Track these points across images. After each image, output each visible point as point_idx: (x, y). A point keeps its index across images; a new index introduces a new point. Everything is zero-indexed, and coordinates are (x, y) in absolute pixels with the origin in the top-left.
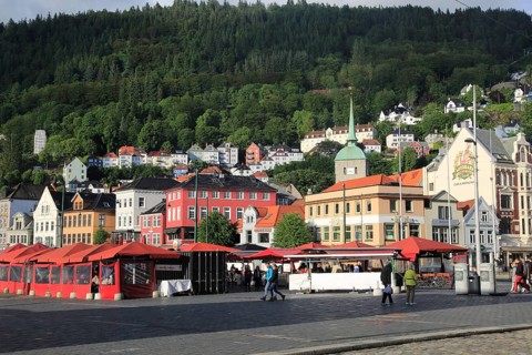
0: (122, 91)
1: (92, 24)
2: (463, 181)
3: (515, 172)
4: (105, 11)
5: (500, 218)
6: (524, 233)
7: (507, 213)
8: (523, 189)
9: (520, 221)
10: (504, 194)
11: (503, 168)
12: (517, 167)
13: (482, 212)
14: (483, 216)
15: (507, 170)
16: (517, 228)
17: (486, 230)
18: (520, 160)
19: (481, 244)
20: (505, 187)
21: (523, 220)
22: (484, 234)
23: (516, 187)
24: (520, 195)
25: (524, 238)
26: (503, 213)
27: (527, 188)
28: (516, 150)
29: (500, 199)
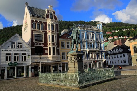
5: (34, 46)
6: (50, 54)
7: (39, 44)
8: (49, 31)
9: (48, 48)
10: (37, 33)
11: (36, 20)
12: (47, 21)
13: (17, 43)
14: (19, 45)
15: (40, 22)
16: (46, 52)
17: (20, 53)
18: (48, 18)
19: (15, 61)
20: (38, 30)
21: (50, 48)
22: (19, 56)
23: (46, 31)
24: (48, 35)
25: (50, 57)
26: (36, 44)
27: (52, 31)
28: (47, 13)
29: (34, 36)
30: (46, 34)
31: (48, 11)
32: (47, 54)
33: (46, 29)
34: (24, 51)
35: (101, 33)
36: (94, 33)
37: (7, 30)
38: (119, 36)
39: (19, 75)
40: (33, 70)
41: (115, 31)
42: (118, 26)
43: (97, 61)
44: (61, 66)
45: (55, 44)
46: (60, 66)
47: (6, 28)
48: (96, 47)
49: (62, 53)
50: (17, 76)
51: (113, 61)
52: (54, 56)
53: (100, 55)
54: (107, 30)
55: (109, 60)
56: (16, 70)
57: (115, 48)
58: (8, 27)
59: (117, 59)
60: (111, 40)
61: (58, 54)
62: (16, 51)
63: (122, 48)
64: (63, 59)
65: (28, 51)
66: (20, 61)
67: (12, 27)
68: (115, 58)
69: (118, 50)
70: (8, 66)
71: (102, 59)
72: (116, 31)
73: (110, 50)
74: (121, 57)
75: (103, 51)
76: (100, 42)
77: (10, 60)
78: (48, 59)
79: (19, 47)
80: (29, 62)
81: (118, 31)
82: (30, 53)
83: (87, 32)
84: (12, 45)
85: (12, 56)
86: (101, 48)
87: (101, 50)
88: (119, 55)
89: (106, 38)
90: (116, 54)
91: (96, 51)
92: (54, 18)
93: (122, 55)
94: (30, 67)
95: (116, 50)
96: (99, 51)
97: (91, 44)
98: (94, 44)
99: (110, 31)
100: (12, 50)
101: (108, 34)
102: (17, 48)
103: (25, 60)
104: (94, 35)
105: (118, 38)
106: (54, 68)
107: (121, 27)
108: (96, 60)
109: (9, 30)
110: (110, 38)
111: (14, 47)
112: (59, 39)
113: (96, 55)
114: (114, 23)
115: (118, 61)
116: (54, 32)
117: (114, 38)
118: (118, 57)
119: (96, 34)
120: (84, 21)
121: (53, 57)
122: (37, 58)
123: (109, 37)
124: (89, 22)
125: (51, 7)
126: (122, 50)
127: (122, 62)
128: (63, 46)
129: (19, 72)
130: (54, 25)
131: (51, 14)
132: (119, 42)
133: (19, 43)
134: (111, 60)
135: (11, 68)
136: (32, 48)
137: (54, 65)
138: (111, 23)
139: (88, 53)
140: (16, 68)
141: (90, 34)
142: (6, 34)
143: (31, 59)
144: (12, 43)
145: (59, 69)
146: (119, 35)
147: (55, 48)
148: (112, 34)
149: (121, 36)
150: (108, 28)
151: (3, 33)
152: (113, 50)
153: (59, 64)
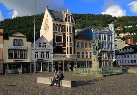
0: (28, 31)
1: (24, 18)
2: (46, 31)
3: (64, 26)
4: (27, 16)
5: (55, 46)
6: (68, 53)
7: (59, 44)
8: (68, 33)
9: (66, 48)
10: (58, 35)
11: (57, 23)
12: (65, 24)
13: (43, 43)
14: (44, 45)
15: (60, 25)
16: (64, 51)
17: (45, 52)
18: (67, 21)
19: (41, 58)
20: (58, 32)
21: (68, 47)
22: (44, 54)
23: (65, 33)
24: (66, 36)
25: (68, 55)
26: (57, 44)
27: (70, 33)
28: (65, 16)
29: (55, 37)
30: (64, 35)
31: (67, 15)
32: (65, 53)
33: (65, 31)
34: (48, 50)
35: (113, 34)
36: (106, 34)
37: (8, 22)
38: (132, 33)
39: (44, 70)
40: (54, 66)
41: (127, 27)
42: (132, 20)
43: (108, 61)
44: (77, 63)
45: (72, 45)
46: (75, 64)
47: (7, 20)
48: (107, 48)
49: (78, 52)
50: (43, 70)
51: (123, 61)
52: (71, 54)
53: (111, 55)
54: (118, 26)
55: (119, 59)
56: (42, 65)
57: (126, 48)
58: (9, 19)
59: (127, 59)
60: (122, 37)
61: (75, 53)
62: (42, 50)
63: (133, 48)
64: (78, 57)
65: (51, 50)
66: (45, 58)
67: (13, 19)
68: (125, 57)
69: (128, 49)
70: (37, 62)
71: (112, 59)
72: (129, 27)
73: (121, 50)
74: (131, 57)
75: (114, 52)
76: (111, 43)
77: (37, 57)
78: (66, 57)
79: (44, 47)
80: (51, 59)
81: (132, 26)
82: (52, 52)
83: (100, 33)
84: (39, 45)
85: (39, 54)
86: (112, 48)
87: (112, 50)
88: (130, 55)
89: (116, 34)
90: (127, 53)
91: (107, 51)
92: (71, 22)
93: (133, 55)
94: (52, 63)
95: (126, 50)
96: (110, 52)
97: (103, 44)
98: (105, 44)
99: (122, 27)
100: (39, 49)
101: (119, 30)
102: (43, 47)
103: (49, 57)
104: (106, 36)
105: (131, 35)
106: (71, 65)
107: (135, 22)
108: (106, 59)
109: (10, 22)
110: (122, 35)
111: (41, 47)
112: (76, 40)
113: (107, 55)
114: (127, 17)
115: (129, 61)
116: (71, 33)
117: (126, 34)
118: (128, 57)
119: (108, 35)
120: (92, 14)
121: (70, 56)
122: (57, 56)
123: (120, 33)
124: (98, 15)
125: (69, 11)
126: (133, 50)
127: (132, 62)
128: (78, 46)
129: (44, 68)
130: (72, 28)
131: (69, 18)
132: (131, 41)
133: (44, 43)
134: (121, 59)
135: (38, 63)
136: (54, 48)
137: (71, 63)
138: (123, 17)
139: (100, 53)
140: (42, 64)
141: (103, 36)
142: (7, 26)
143: (53, 56)
144: (39, 43)
145: (75, 66)
146: (132, 31)
147: (72, 48)
148: (124, 30)
149: (135, 32)
150: (120, 22)
151: (4, 25)
152: (123, 49)
153: (75, 62)
